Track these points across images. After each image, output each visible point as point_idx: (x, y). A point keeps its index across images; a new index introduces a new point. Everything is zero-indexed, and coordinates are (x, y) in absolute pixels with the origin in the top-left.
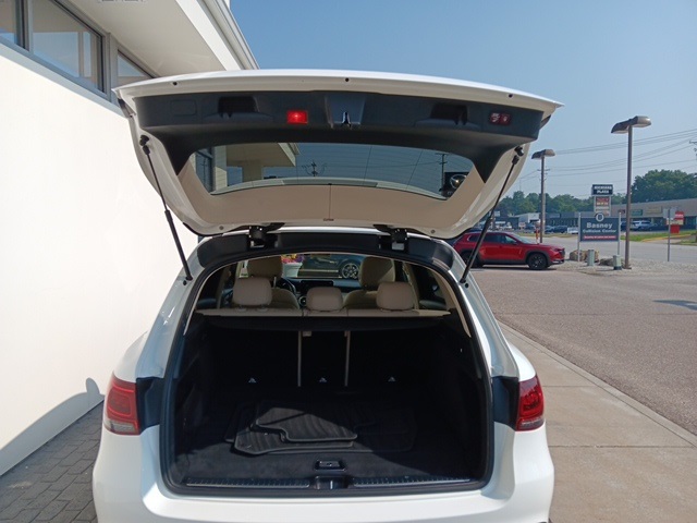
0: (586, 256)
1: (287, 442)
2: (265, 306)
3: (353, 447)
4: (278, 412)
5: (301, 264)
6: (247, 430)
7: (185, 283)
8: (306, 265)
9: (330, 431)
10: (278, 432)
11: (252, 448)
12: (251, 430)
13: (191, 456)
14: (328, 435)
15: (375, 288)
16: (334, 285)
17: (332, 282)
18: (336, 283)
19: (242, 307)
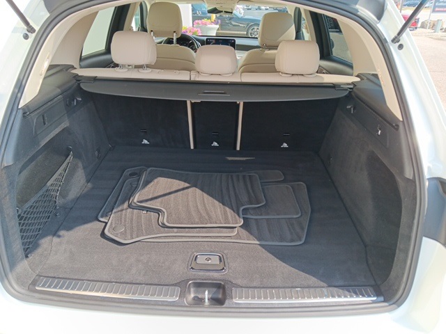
0: (434, 25)
1: (164, 226)
2: (148, 66)
3: (238, 236)
4: (162, 184)
5: (218, 26)
6: (126, 205)
7: (26, 37)
8: (222, 27)
9: (213, 215)
10: (158, 211)
11: (124, 234)
12: (130, 206)
13: (56, 240)
14: (210, 220)
15: (275, 47)
16: (236, 43)
17: (234, 40)
18: (238, 41)
19: (123, 66)
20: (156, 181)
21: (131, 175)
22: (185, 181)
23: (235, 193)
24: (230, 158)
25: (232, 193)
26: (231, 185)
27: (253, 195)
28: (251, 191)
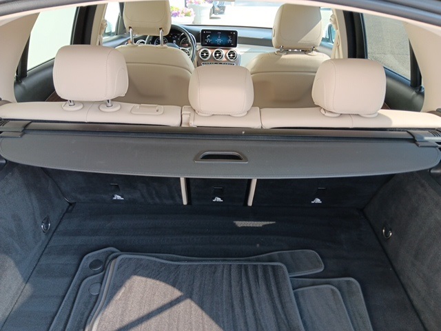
16: (238, 35)
17: (236, 32)
18: (241, 33)
19: (74, 103)
20: (128, 284)
21: (92, 266)
22: (174, 285)
23: (255, 313)
24: (240, 224)
25: (249, 311)
26: (246, 293)
27: (283, 316)
28: (279, 306)
